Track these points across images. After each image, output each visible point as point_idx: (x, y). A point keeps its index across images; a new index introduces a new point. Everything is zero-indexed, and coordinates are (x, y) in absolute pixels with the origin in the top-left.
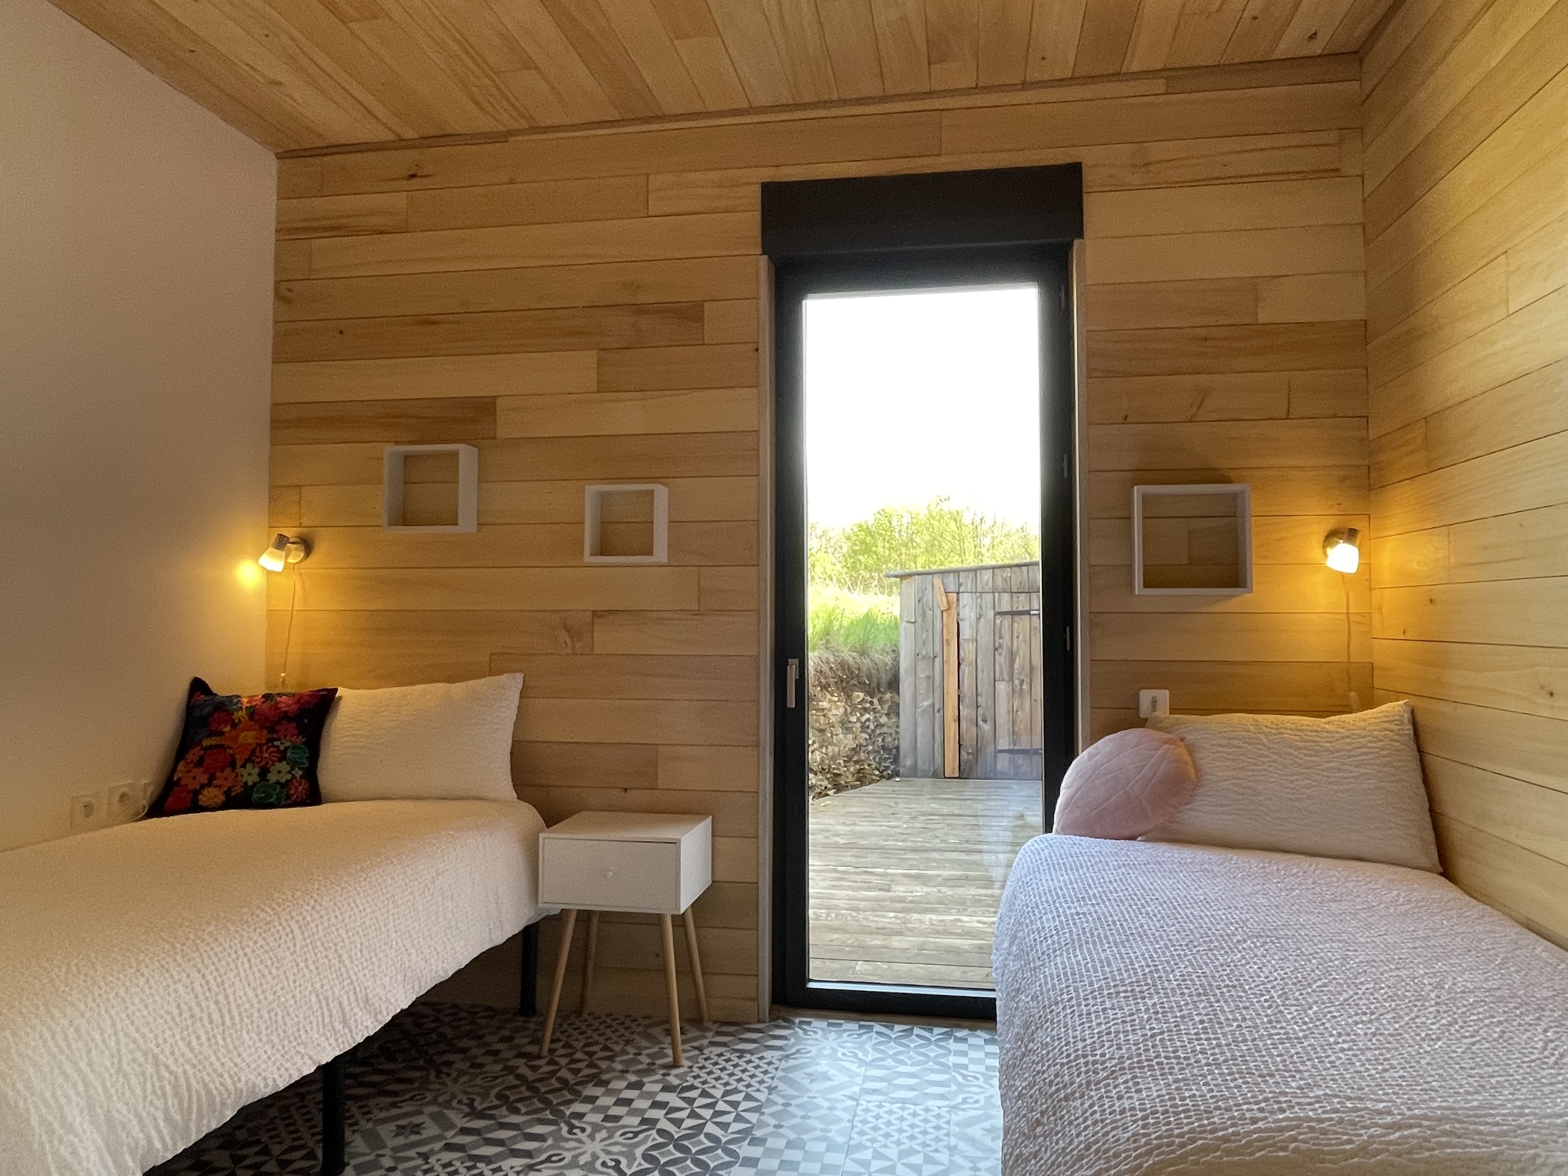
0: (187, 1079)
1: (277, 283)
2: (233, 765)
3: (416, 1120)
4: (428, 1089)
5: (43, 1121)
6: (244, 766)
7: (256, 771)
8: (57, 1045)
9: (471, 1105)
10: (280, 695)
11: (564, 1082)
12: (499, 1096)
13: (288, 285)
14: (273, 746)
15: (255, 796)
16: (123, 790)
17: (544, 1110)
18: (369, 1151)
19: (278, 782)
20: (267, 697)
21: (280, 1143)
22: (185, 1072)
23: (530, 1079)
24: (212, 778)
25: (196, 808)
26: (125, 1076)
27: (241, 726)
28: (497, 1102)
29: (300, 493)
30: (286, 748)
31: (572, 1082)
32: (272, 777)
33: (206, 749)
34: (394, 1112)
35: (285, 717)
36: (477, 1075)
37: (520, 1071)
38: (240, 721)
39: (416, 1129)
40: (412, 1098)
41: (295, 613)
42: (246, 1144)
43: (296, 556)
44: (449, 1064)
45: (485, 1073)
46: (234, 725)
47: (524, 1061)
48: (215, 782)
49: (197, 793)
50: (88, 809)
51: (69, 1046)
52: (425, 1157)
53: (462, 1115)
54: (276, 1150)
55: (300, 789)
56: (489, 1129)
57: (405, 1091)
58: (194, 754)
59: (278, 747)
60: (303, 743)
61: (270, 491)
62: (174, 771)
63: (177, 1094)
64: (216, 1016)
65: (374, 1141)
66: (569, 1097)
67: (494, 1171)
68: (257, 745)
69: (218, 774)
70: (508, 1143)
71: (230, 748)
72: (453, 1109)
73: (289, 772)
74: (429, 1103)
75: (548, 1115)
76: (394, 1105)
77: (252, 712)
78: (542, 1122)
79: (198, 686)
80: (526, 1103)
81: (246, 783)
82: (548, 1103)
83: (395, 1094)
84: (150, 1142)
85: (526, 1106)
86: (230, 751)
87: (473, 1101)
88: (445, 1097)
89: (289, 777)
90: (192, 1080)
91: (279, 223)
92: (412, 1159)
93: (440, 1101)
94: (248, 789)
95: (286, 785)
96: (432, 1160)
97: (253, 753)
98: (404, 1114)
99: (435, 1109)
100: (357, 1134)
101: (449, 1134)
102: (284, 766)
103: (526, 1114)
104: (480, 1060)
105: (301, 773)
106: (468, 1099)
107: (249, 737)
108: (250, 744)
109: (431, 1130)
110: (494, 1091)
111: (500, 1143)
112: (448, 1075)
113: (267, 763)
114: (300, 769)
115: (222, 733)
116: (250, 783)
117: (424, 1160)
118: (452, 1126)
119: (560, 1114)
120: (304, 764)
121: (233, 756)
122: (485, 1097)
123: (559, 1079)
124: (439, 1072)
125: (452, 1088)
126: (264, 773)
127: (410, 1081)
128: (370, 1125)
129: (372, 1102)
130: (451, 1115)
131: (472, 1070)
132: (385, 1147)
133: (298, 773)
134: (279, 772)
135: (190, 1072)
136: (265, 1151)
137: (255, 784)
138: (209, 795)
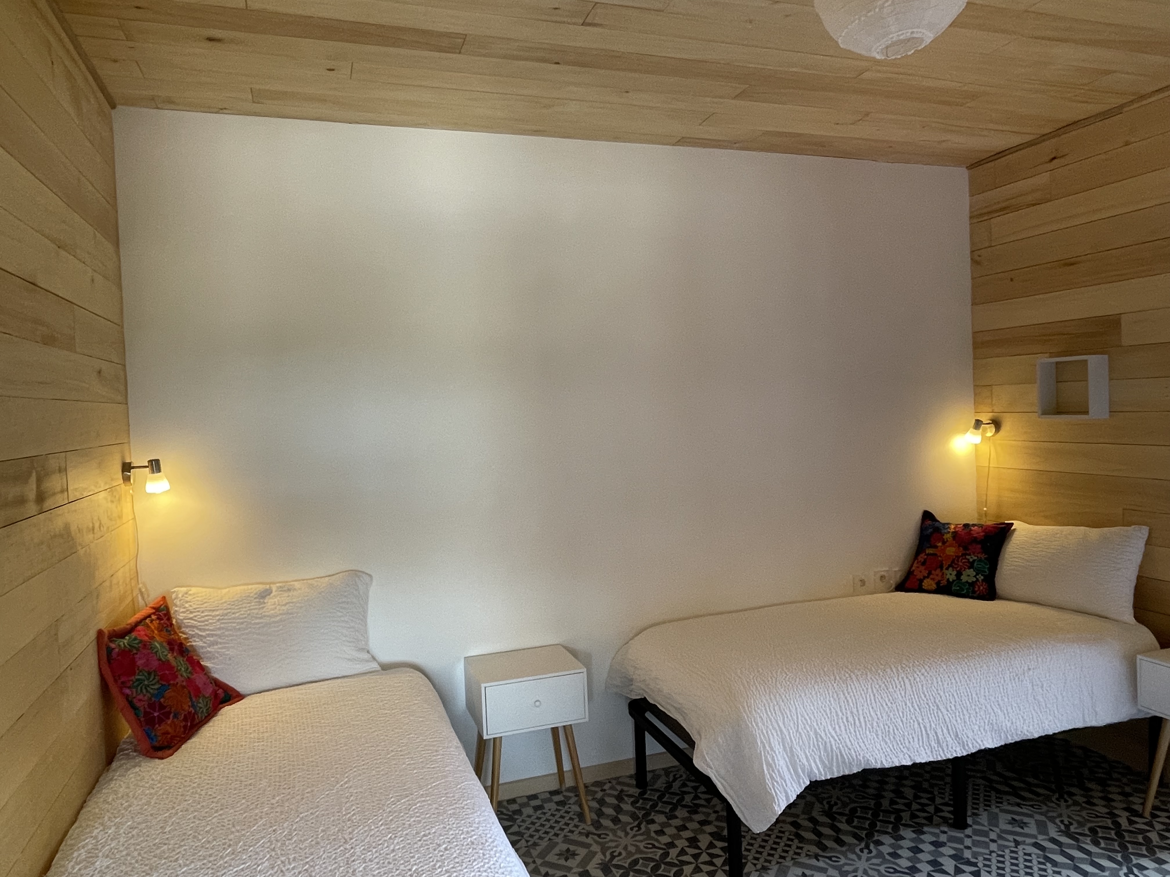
0: (831, 745)
1: (972, 252)
2: (941, 567)
3: (1026, 820)
4: (1046, 805)
5: (762, 742)
6: (947, 569)
7: (955, 573)
8: (770, 711)
9: (1067, 827)
10: (974, 525)
11: (1148, 841)
12: (1092, 830)
13: (979, 252)
14: (966, 559)
15: (953, 588)
16: (883, 573)
17: (1118, 852)
18: (986, 824)
19: (967, 582)
20: (966, 526)
21: (942, 798)
22: (830, 742)
23: (1123, 828)
24: (930, 574)
25: (920, 589)
26: (800, 733)
27: (947, 544)
28: (1087, 832)
29: (992, 390)
30: (974, 561)
31: (1155, 843)
32: (964, 578)
33: (928, 555)
34: (1016, 809)
35: (975, 540)
36: (1085, 808)
37: (1119, 820)
38: (947, 541)
39: (1023, 825)
40: (1032, 806)
41: (991, 469)
42: (925, 791)
43: (990, 431)
44: (1071, 794)
45: (1093, 810)
46: (944, 543)
47: (1127, 814)
48: (931, 576)
49: (921, 581)
50: (863, 582)
51: (775, 713)
52: (1017, 843)
53: (1057, 830)
54: (938, 801)
55: (981, 588)
56: (1070, 846)
57: (1031, 800)
58: (922, 557)
59: (968, 560)
60: (985, 559)
61: (974, 389)
62: (912, 566)
63: (825, 750)
64: (851, 719)
65: (994, 820)
66: (1145, 853)
67: (1055, 872)
68: (956, 556)
69: (933, 572)
70: (1075, 861)
71: (940, 556)
72: (1055, 823)
73: (975, 576)
74: (1041, 814)
75: (1119, 857)
76: (1018, 805)
77: (955, 534)
78: (1111, 859)
79: (927, 516)
80: (1107, 841)
81: (948, 579)
82: (1124, 847)
83: (1024, 799)
84: (811, 768)
85: (1106, 844)
86: (940, 558)
87: (1071, 824)
88: (1055, 814)
89: (975, 579)
90: (834, 747)
91: (971, 212)
92: (1010, 841)
93: (1049, 815)
94: (950, 583)
95: (972, 584)
96: (1020, 847)
97: (953, 562)
98: (1021, 812)
99: (1043, 818)
100: (986, 812)
101: (1040, 837)
102: (971, 572)
103: (1102, 849)
104: (1095, 801)
105: (982, 577)
106: (1069, 822)
107: (951, 551)
108: (952, 556)
109: (1032, 829)
110: (1089, 825)
111: (1071, 858)
112: (1066, 801)
113: (961, 569)
114: (982, 575)
115: (936, 547)
116: (951, 580)
117: (1015, 844)
118: (1047, 834)
119: (1127, 859)
120: (985, 572)
121: (941, 562)
122: (1081, 824)
123: (1146, 838)
124: (1061, 797)
125: (1065, 811)
126: (959, 575)
127: (1038, 795)
128: (997, 810)
129: (1005, 797)
130: (1050, 825)
131: (1084, 805)
132: (997, 826)
133: (981, 578)
134: (969, 576)
135: (833, 743)
136: (932, 799)
137: (954, 581)
138: (928, 583)
